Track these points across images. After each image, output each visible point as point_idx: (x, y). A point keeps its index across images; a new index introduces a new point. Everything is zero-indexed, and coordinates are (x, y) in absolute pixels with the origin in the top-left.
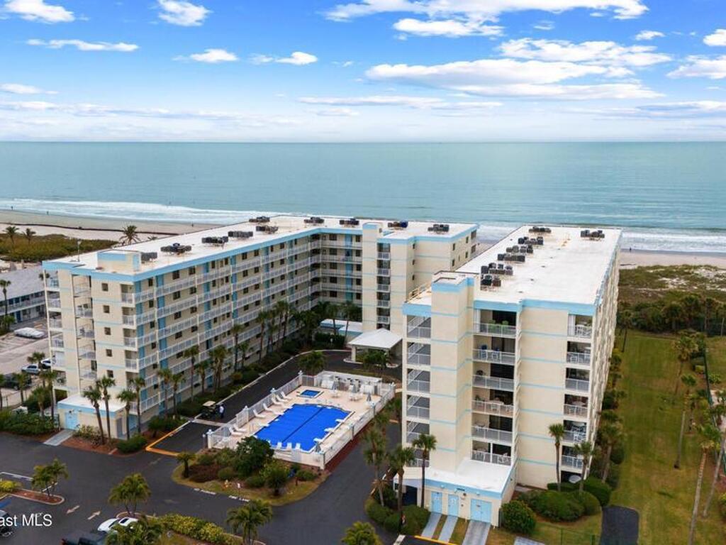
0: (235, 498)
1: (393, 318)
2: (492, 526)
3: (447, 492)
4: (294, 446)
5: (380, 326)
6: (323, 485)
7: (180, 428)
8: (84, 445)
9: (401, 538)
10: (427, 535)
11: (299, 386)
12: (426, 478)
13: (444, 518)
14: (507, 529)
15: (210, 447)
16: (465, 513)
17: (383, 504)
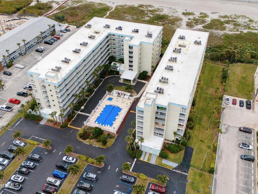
0: (94, 146)
1: (134, 68)
2: (157, 156)
3: (147, 148)
5: (130, 70)
6: (116, 140)
7: (76, 116)
8: (51, 124)
9: (136, 159)
10: (142, 159)
11: (107, 95)
12: (142, 145)
13: (146, 153)
14: (161, 157)
15: (85, 125)
16: (151, 152)
17: (131, 150)
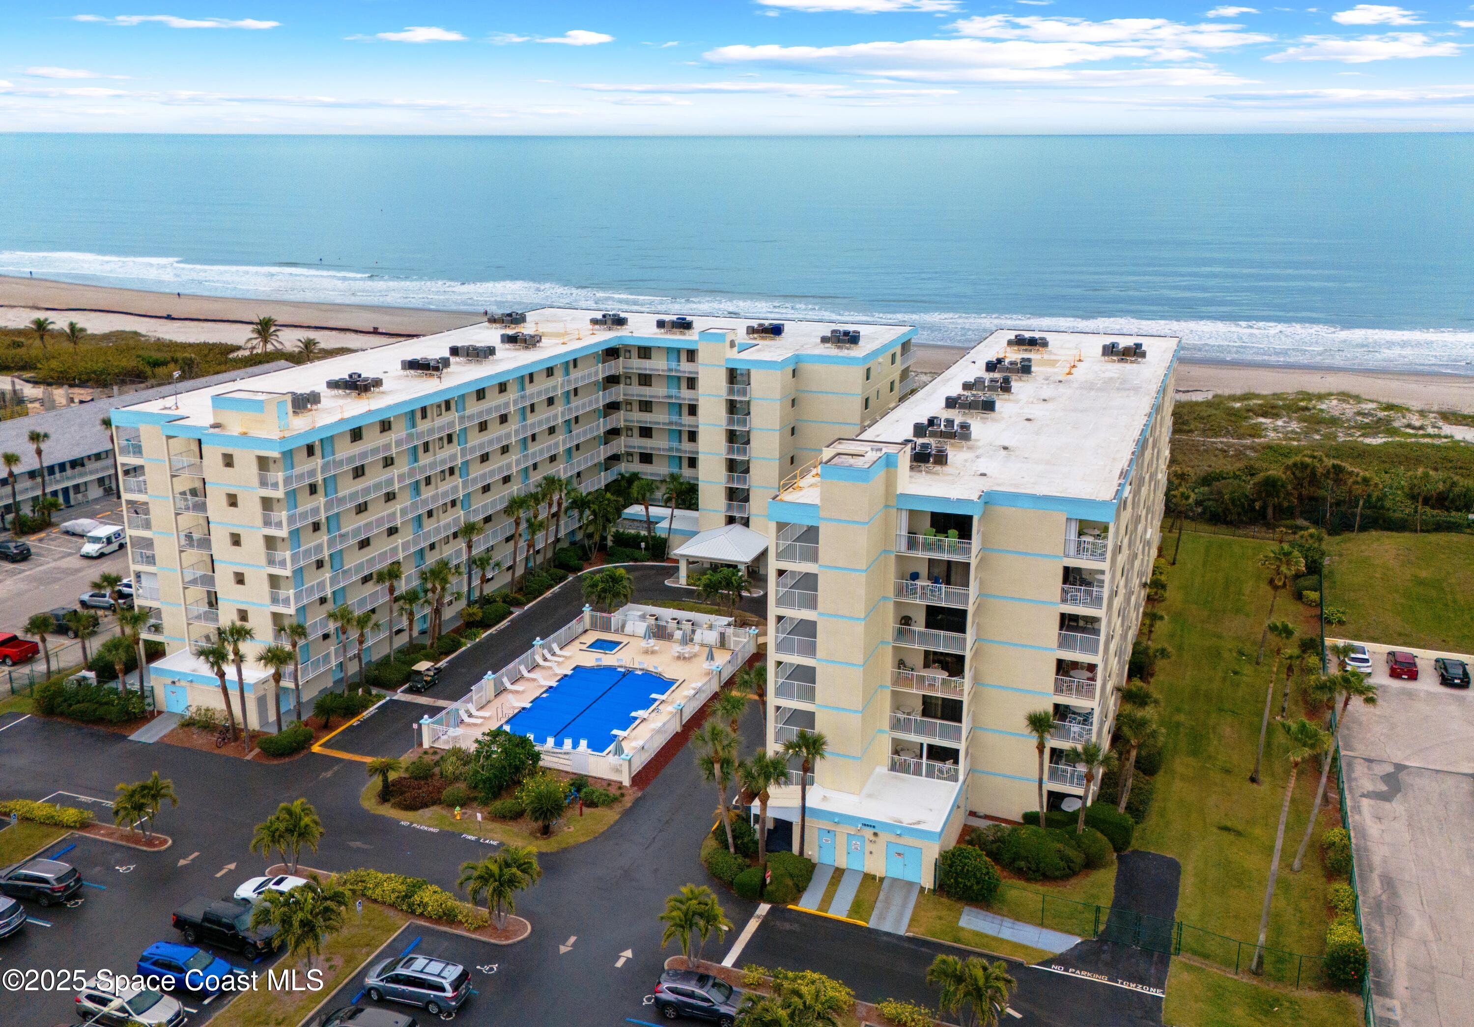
0: (473, 838)
1: (757, 506)
2: (922, 889)
3: (844, 830)
4: (575, 745)
5: (731, 520)
6: (627, 813)
7: (372, 710)
8: (200, 740)
9: (764, 908)
10: (808, 904)
11: (586, 631)
12: (808, 804)
13: (839, 873)
14: (949, 895)
15: (426, 745)
16: (877, 866)
17: (732, 850)
